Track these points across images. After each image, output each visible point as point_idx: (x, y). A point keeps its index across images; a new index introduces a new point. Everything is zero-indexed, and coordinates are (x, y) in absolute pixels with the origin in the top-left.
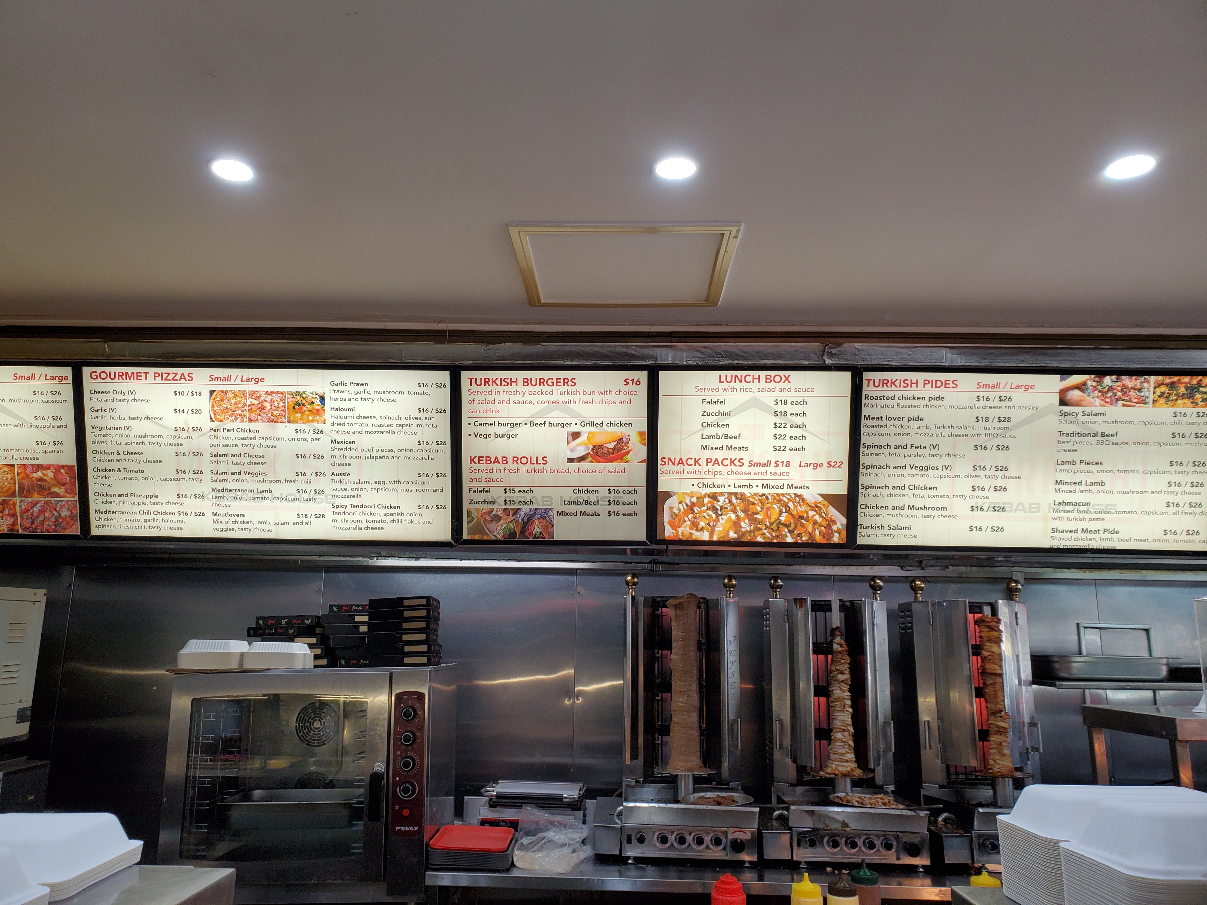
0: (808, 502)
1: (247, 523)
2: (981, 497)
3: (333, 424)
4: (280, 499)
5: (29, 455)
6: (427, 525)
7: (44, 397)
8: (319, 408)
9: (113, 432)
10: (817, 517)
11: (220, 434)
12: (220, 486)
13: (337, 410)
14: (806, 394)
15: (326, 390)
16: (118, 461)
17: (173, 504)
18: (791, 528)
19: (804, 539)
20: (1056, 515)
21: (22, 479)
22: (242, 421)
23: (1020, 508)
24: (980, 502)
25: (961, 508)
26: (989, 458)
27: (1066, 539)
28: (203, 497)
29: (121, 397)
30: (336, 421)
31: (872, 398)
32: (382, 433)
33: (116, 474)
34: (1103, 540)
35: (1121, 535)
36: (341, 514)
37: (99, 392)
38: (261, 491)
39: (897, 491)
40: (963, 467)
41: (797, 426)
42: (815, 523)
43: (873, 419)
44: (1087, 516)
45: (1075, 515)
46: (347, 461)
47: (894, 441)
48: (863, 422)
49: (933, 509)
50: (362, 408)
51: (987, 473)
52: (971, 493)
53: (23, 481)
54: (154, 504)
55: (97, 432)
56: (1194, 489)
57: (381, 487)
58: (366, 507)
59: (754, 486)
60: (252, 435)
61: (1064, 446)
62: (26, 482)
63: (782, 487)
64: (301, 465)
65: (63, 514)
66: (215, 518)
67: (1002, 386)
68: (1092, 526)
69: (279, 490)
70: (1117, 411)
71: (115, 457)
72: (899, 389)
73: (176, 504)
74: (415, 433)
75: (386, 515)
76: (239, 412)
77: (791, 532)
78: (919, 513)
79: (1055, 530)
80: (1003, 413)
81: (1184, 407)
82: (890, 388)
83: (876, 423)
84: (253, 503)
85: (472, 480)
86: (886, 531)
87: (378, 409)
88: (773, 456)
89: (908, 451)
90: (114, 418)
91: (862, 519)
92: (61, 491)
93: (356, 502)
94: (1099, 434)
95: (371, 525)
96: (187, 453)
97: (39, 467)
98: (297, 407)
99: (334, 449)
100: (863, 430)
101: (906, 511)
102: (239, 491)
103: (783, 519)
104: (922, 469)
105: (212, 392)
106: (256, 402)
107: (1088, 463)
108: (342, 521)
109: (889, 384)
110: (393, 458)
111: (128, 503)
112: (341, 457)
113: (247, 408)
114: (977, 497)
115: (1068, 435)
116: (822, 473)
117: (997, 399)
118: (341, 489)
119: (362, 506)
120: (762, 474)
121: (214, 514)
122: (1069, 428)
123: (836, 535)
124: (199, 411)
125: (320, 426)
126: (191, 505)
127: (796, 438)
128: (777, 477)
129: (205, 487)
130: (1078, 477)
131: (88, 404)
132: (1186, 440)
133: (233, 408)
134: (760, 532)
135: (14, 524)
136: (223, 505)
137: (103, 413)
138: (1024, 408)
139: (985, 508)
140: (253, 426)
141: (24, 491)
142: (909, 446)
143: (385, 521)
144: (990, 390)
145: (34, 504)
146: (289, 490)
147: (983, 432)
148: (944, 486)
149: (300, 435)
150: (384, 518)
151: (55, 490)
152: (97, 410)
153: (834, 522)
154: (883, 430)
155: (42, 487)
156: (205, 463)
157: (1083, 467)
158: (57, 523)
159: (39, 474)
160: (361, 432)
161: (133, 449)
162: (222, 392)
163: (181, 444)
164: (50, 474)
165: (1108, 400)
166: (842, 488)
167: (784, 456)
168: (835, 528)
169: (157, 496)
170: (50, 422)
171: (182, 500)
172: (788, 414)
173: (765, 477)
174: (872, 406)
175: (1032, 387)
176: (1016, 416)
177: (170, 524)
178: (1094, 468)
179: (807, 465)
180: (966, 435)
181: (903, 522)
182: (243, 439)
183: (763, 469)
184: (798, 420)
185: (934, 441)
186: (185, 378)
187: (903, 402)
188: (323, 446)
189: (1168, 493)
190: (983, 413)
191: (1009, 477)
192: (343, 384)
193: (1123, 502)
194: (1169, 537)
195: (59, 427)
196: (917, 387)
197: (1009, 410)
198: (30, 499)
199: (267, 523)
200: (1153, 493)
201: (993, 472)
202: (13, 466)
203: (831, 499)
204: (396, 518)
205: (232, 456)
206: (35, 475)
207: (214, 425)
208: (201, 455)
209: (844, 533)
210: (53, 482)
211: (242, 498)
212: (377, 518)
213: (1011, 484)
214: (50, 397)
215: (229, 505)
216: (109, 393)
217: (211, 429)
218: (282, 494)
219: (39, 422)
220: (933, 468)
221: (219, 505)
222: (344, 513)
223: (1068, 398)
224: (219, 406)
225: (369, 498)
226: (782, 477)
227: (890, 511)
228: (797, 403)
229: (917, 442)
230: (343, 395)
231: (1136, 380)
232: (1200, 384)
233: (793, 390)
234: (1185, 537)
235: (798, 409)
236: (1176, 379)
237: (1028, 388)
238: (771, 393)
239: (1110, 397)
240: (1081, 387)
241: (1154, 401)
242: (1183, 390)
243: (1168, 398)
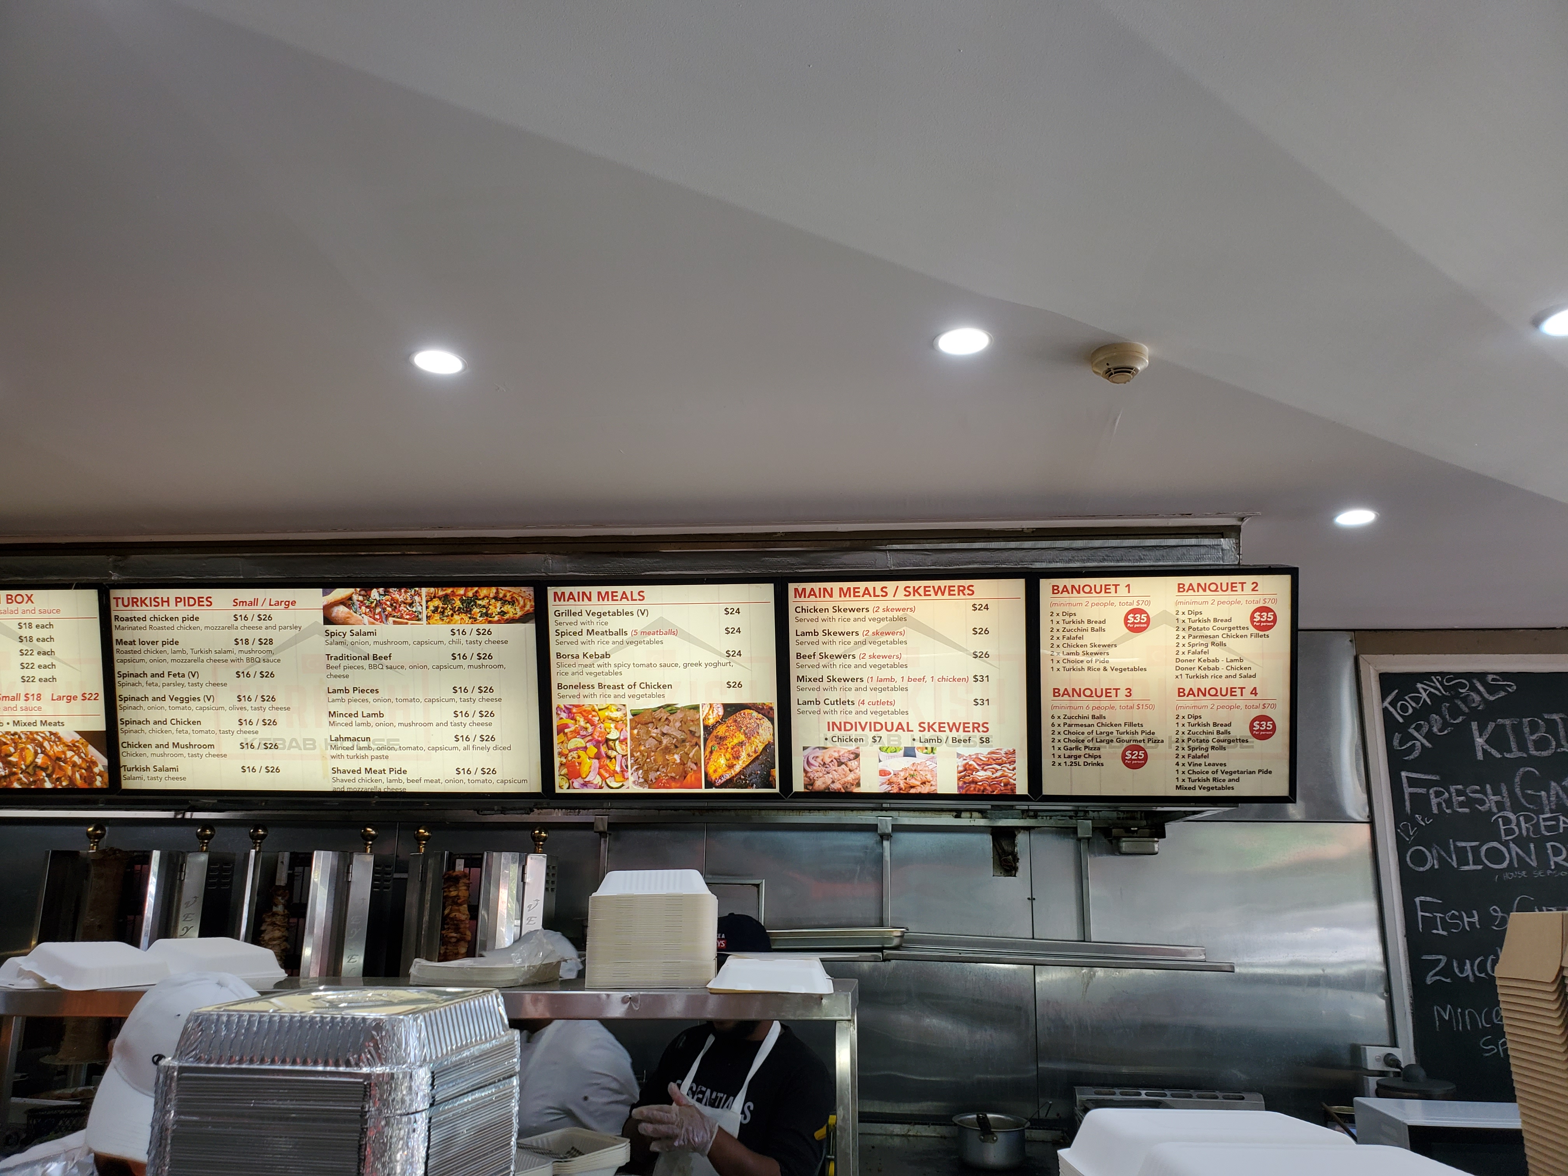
0: (65, 740)
2: (249, 732)
10: (76, 759)
14: (52, 616)
18: (49, 772)
19: (64, 784)
20: (335, 752)
23: (294, 744)
24: (249, 738)
25: (229, 744)
26: (254, 687)
27: (349, 781)
31: (122, 619)
34: (391, 781)
35: (409, 776)
39: (159, 727)
40: (225, 697)
41: (45, 653)
42: (74, 765)
43: (126, 643)
44: (369, 753)
45: (355, 752)
47: (151, 668)
48: (116, 647)
49: (200, 746)
51: (253, 704)
52: (238, 728)
56: (484, 720)
59: (5, 724)
61: (334, 672)
63: (35, 723)
67: (260, 603)
68: (377, 765)
70: (388, 630)
72: (149, 608)
77: (49, 776)
78: (185, 751)
79: (336, 770)
80: (264, 634)
81: (461, 623)
82: (140, 608)
83: (129, 648)
86: (152, 774)
88: (21, 689)
89: (166, 680)
91: (124, 760)
94: (371, 657)
100: (116, 656)
101: (171, 750)
103: (39, 760)
104: (182, 700)
107: (363, 691)
109: (139, 603)
114: (245, 732)
115: (336, 658)
116: (77, 706)
117: (256, 618)
120: (12, 709)
122: (337, 650)
123: (99, 778)
127: (45, 667)
128: (29, 713)
130: (354, 708)
132: (467, 662)
134: (16, 777)
138: (285, 628)
139: (256, 745)
142: (166, 674)
144: (247, 607)
147: (244, 656)
148: (208, 720)
153: (95, 764)
154: (137, 657)
157: (357, 695)
165: (377, 617)
166: (99, 725)
167: (34, 688)
168: (96, 770)
172: (34, 639)
173: (16, 713)
174: (123, 629)
175: (293, 603)
176: (279, 638)
178: (370, 696)
179: (60, 698)
180: (226, 661)
181: (170, 763)
183: (12, 704)
184: (46, 646)
185: (192, 666)
187: (155, 624)
189: (455, 725)
190: (242, 634)
191: (277, 709)
193: (407, 736)
194: (464, 777)
196: (168, 606)
197: (270, 630)
200: (438, 725)
201: (259, 703)
203: (89, 737)
209: (106, 775)
213: (281, 716)
220: (194, 699)
223: (334, 615)
226: (33, 712)
227: (154, 750)
228: (43, 627)
229: (176, 668)
231: (406, 592)
232: (476, 596)
233: (37, 611)
234: (479, 776)
235: (44, 633)
236: (449, 591)
237: (288, 604)
238: (13, 616)
239: (379, 613)
240: (347, 602)
241: (428, 617)
242: (458, 604)
243: (443, 613)
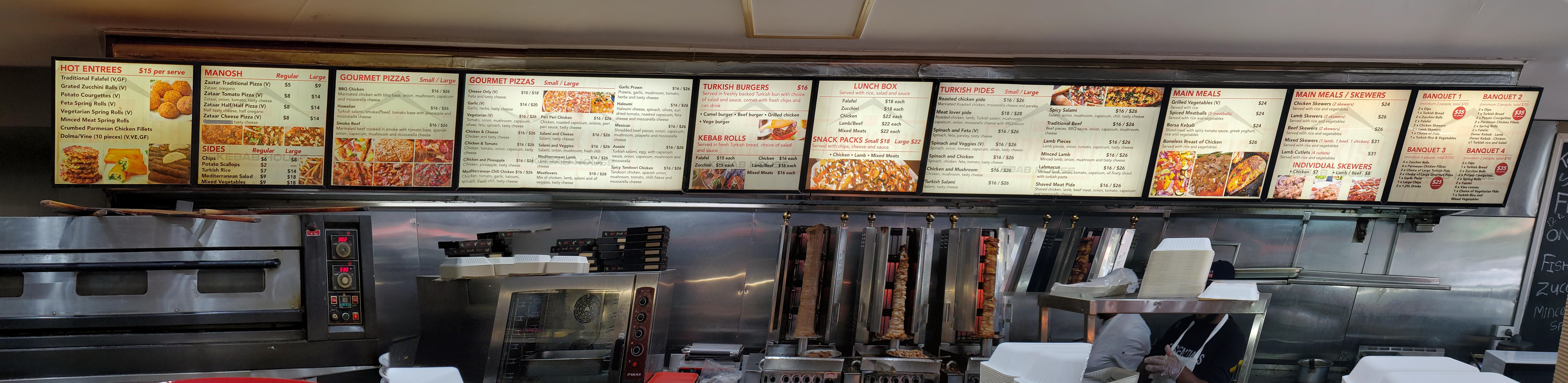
0: (897, 165)
1: (558, 178)
2: (998, 163)
3: (618, 114)
4: (580, 163)
5: (424, 133)
6: (668, 180)
7: (439, 94)
8: (610, 103)
9: (481, 118)
10: (901, 176)
11: (547, 120)
12: (543, 154)
13: (621, 104)
14: (905, 96)
15: (615, 91)
16: (482, 137)
17: (513, 166)
18: (885, 183)
19: (892, 189)
20: (1040, 174)
21: (419, 149)
22: (562, 111)
23: (1020, 170)
24: (997, 166)
25: (985, 169)
26: (1006, 138)
27: (1044, 189)
28: (532, 161)
29: (488, 95)
30: (620, 111)
31: (943, 99)
32: (647, 120)
33: (479, 146)
34: (1065, 190)
35: (1075, 187)
36: (617, 173)
37: (474, 92)
38: (569, 158)
39: (950, 159)
40: (990, 144)
41: (897, 117)
42: (900, 179)
43: (942, 112)
44: (1058, 175)
45: (1051, 174)
46: (624, 138)
47: (952, 127)
48: (936, 114)
49: (970, 170)
50: (637, 103)
51: (1004, 147)
52: (993, 160)
53: (419, 151)
54: (502, 165)
55: (471, 118)
56: (1122, 158)
57: (643, 155)
58: (632, 168)
59: (867, 155)
60: (567, 120)
61: (1050, 131)
62: (420, 152)
63: (883, 156)
64: (595, 141)
65: (442, 174)
66: (539, 175)
67: (1019, 92)
68: (1060, 181)
69: (580, 157)
70: (1084, 109)
71: (480, 134)
72: (960, 93)
73: (515, 166)
74: (668, 120)
75: (644, 173)
76: (561, 105)
77: (884, 185)
78: (961, 173)
79: (1038, 184)
80: (1018, 110)
81: (1123, 106)
82: (954, 93)
83: (943, 115)
84: (563, 165)
85: (698, 151)
86: (940, 184)
87: (646, 104)
88: (880, 136)
89: (960, 133)
90: (482, 109)
91: (927, 177)
92: (442, 158)
93: (626, 164)
94: (1071, 123)
95: (634, 180)
96: (525, 133)
97: (430, 141)
98: (597, 102)
99: (616, 130)
100: (936, 120)
101: (954, 172)
102: (555, 157)
103: (881, 176)
104: (966, 144)
105: (545, 92)
106: (572, 99)
107: (1062, 142)
108: (616, 177)
109: (954, 91)
110: (652, 136)
111: (486, 165)
112: (620, 135)
113: (566, 103)
114: (996, 163)
115: (1053, 124)
116: (908, 147)
117: (1016, 100)
118: (618, 156)
119: (630, 168)
120: (872, 147)
121: (538, 173)
122: (1054, 119)
123: (911, 186)
124: (536, 105)
125: (610, 115)
126: (525, 166)
127: (896, 124)
128: (881, 150)
129: (534, 155)
130: (1057, 150)
131: (467, 99)
132: (1121, 127)
133: (557, 103)
134: (867, 185)
135: (410, 180)
136: (544, 167)
137: (476, 106)
138: (1030, 106)
139: (1000, 170)
140: (568, 114)
141: (418, 158)
142: (961, 130)
143: (643, 178)
144: (1012, 94)
145: (424, 167)
146: (586, 157)
147: (1005, 121)
148: (978, 156)
149: (597, 121)
150: (642, 175)
151: (438, 157)
152: (472, 104)
153: (911, 178)
154: (947, 120)
155: (431, 155)
156: (536, 139)
157: (1059, 144)
158: (437, 180)
159: (430, 146)
160: (634, 119)
161: (492, 129)
162: (552, 92)
163: (522, 126)
164: (437, 146)
165: (1080, 102)
166: (918, 157)
167: (886, 136)
168: (911, 182)
169: (504, 161)
170: (441, 111)
171: (520, 163)
172: (893, 109)
173: (874, 150)
174: (943, 104)
175: (1037, 93)
176: (1025, 111)
177: (510, 179)
178: (1065, 145)
179: (900, 142)
180: (995, 123)
181: (951, 179)
182: (561, 123)
183: (873, 145)
184: (898, 113)
185: (976, 127)
186: (529, 83)
187: (961, 102)
188: (610, 128)
189: (1106, 161)
190: (1006, 109)
191: (1016, 150)
192: (627, 87)
193: (1079, 166)
194: (1104, 188)
195: (446, 114)
196: (970, 92)
197: (1022, 108)
198: (422, 163)
199: (570, 178)
200: (1097, 160)
201: (1007, 147)
202: (413, 140)
203: (911, 164)
204: (649, 175)
205: (554, 134)
206: (427, 147)
207: (544, 114)
208: (534, 133)
209: (916, 185)
210: (438, 152)
211: (556, 162)
212: (638, 175)
213: (1017, 155)
214: (442, 94)
215: (548, 167)
216: (481, 92)
217: (542, 116)
218: (581, 159)
219: (434, 111)
220: (973, 144)
221: (542, 167)
222: (619, 172)
223: (1057, 100)
224: (548, 101)
225: (635, 163)
226: (884, 150)
227: (945, 172)
228: (899, 102)
229: (966, 127)
230: (626, 95)
231: (1098, 88)
232: (1134, 92)
233: (897, 94)
234: (1112, 188)
235: (899, 106)
236: (1120, 88)
237: (1034, 93)
238: (884, 96)
239: (1081, 100)
240: (1065, 93)
241: (1106, 103)
242: (1123, 95)
243: (1114, 100)
